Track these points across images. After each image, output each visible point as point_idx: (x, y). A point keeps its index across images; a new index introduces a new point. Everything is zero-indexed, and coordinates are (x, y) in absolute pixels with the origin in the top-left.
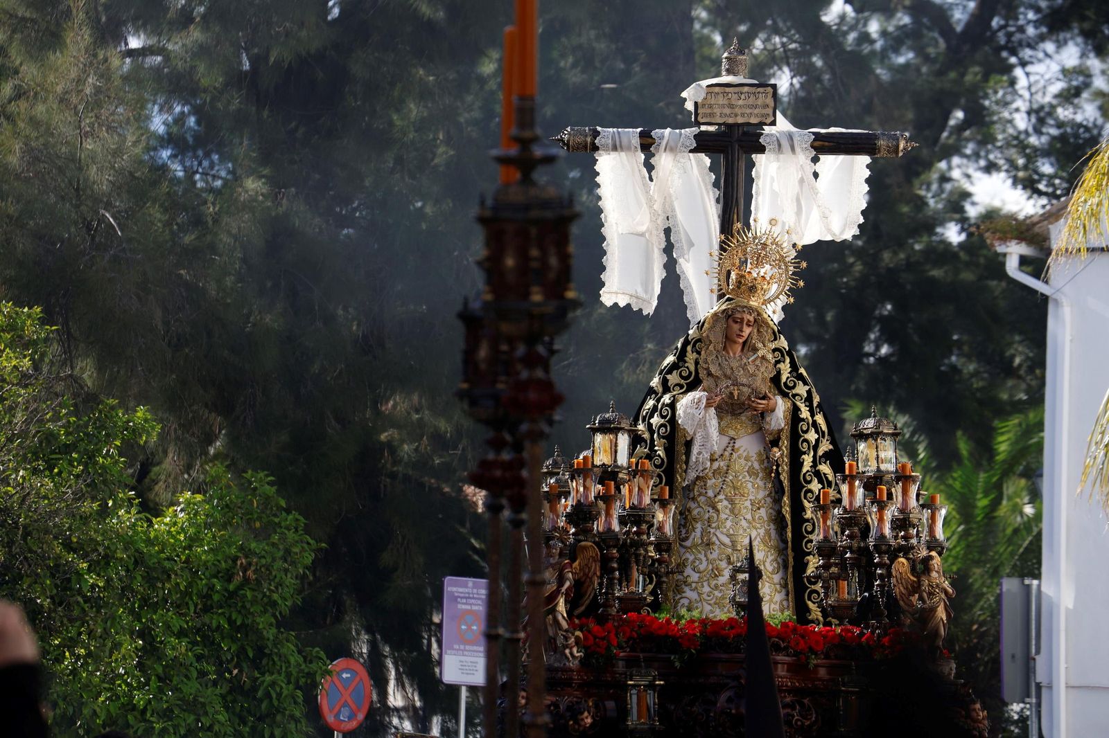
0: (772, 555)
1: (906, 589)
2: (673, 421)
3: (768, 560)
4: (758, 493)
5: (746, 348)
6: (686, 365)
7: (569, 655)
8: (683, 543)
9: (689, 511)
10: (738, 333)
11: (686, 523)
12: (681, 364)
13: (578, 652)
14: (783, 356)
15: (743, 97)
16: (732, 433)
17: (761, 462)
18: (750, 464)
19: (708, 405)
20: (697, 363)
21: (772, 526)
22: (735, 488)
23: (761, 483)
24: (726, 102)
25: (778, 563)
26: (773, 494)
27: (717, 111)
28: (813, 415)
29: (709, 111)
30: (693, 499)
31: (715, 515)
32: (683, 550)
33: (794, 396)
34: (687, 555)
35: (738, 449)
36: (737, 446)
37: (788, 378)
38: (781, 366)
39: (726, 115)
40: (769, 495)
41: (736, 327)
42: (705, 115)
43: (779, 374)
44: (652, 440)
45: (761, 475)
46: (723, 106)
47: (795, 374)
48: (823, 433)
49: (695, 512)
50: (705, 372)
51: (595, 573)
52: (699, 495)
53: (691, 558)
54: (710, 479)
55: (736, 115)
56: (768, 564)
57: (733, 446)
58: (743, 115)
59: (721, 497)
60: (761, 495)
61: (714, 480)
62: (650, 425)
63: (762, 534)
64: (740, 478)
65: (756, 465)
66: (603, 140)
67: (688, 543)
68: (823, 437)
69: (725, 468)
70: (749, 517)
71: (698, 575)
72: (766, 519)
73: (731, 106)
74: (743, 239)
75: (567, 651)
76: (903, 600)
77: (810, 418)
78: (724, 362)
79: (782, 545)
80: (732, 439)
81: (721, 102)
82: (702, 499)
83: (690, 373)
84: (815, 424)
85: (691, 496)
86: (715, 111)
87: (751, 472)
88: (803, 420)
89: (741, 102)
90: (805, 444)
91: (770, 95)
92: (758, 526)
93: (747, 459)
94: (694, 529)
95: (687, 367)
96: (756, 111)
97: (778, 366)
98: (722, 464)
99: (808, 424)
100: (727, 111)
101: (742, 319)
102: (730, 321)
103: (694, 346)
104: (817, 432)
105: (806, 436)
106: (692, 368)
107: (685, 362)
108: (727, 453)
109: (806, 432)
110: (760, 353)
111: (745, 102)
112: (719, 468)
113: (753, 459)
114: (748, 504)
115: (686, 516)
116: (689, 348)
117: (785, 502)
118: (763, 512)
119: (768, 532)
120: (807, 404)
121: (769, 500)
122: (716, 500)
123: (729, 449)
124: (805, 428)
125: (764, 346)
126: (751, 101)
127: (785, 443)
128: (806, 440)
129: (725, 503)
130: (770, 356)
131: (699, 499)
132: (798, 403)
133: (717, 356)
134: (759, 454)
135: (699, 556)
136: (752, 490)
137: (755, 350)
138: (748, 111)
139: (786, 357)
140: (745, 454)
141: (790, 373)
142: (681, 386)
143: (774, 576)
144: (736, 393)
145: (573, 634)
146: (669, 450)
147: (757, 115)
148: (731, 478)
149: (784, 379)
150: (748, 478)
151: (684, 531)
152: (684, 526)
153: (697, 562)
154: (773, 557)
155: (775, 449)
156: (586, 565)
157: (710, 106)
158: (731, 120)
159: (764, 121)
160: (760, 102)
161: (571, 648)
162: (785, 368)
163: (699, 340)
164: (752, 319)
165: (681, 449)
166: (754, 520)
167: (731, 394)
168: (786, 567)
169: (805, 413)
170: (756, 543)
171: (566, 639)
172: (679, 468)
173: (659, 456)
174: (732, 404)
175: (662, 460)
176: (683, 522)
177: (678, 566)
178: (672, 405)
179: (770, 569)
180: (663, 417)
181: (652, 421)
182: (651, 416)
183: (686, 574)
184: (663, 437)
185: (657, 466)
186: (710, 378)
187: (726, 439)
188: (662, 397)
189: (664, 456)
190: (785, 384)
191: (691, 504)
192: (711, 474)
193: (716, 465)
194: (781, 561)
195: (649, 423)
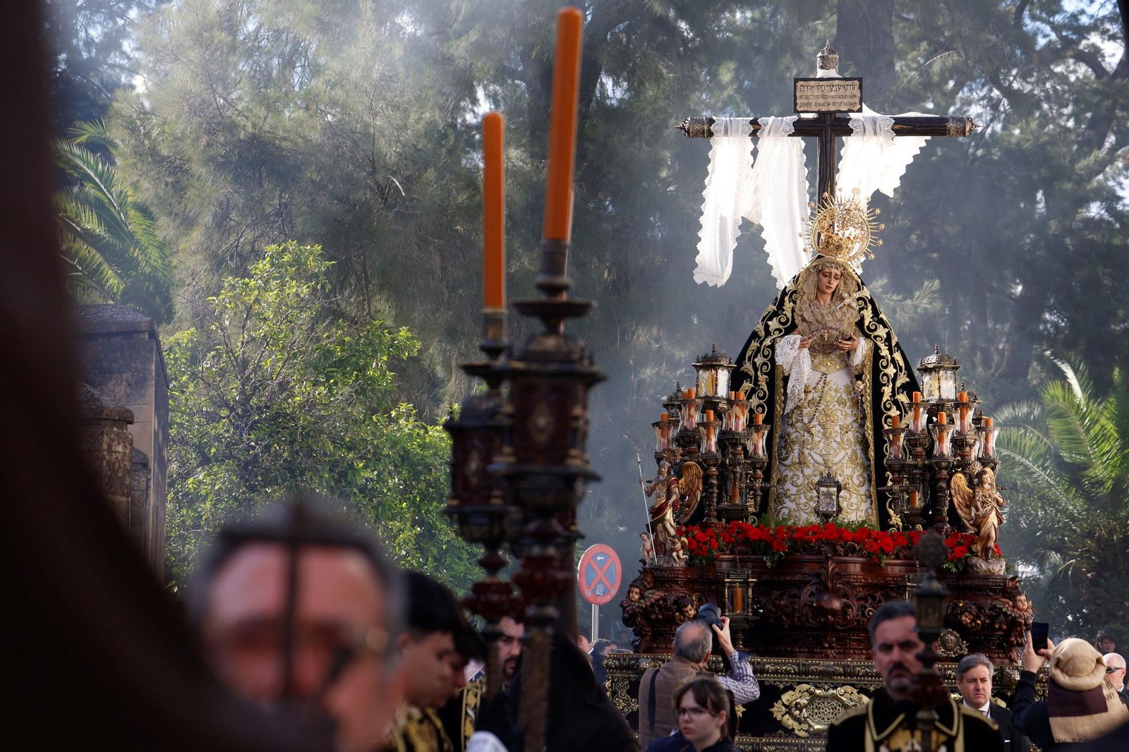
0: (858, 471)
2: (773, 360)
3: (855, 476)
4: (846, 419)
5: (835, 298)
6: (784, 313)
7: (676, 557)
8: (784, 462)
9: (788, 435)
10: (827, 285)
11: (786, 445)
12: (780, 312)
13: (683, 554)
14: (866, 304)
15: (834, 89)
16: (823, 369)
17: (849, 394)
18: (839, 395)
19: (802, 346)
20: (793, 311)
21: (858, 447)
22: (826, 415)
23: (849, 411)
24: (820, 94)
25: (864, 478)
26: (859, 420)
27: (813, 101)
28: (891, 354)
29: (806, 101)
30: (792, 425)
31: (810, 439)
32: (783, 468)
33: (876, 337)
34: (787, 472)
35: (829, 383)
36: (828, 380)
37: (870, 322)
38: (864, 312)
39: (820, 104)
40: (855, 421)
41: (825, 280)
42: (803, 105)
43: (862, 318)
44: (756, 376)
45: (848, 404)
46: (817, 97)
47: (876, 319)
48: (901, 368)
49: (793, 436)
50: (800, 318)
51: (698, 488)
52: (797, 422)
53: (791, 474)
54: (805, 408)
55: (829, 104)
56: (855, 479)
57: (825, 380)
58: (834, 104)
59: (815, 422)
60: (850, 420)
61: (809, 409)
62: (754, 364)
63: (849, 454)
64: (831, 407)
65: (845, 396)
66: (717, 126)
67: (787, 462)
68: (901, 371)
69: (818, 399)
70: (838, 439)
71: (796, 488)
72: (853, 441)
73: (824, 97)
75: (675, 554)
76: (960, 508)
77: (889, 356)
78: (816, 309)
79: (867, 463)
80: (824, 374)
81: (816, 94)
82: (799, 425)
83: (788, 319)
84: (893, 360)
85: (790, 423)
86: (811, 101)
87: (841, 402)
88: (883, 357)
89: (832, 93)
90: (885, 378)
91: (857, 87)
92: (847, 446)
93: (837, 391)
94: (792, 450)
95: (785, 315)
96: (846, 101)
97: (862, 312)
98: (815, 395)
99: (887, 360)
100: (821, 101)
101: (831, 273)
103: (791, 296)
104: (895, 367)
105: (886, 371)
106: (789, 315)
107: (784, 310)
108: (819, 386)
109: (886, 367)
110: (847, 301)
111: (836, 93)
112: (813, 399)
113: (841, 391)
114: (837, 428)
115: (786, 439)
116: (787, 299)
117: (868, 427)
118: (850, 435)
119: (854, 452)
120: (887, 343)
121: (855, 425)
122: (811, 425)
123: (821, 383)
124: (884, 364)
125: (850, 296)
126: (841, 92)
127: (868, 377)
128: (886, 374)
129: (819, 428)
130: (854, 305)
131: (796, 425)
132: (879, 343)
133: (810, 305)
134: (847, 387)
135: (797, 472)
136: (841, 416)
137: (842, 299)
138: (839, 101)
139: (869, 304)
140: (834, 387)
141: (872, 318)
142: (780, 331)
143: (860, 489)
144: (826, 337)
145: (680, 540)
146: (771, 384)
147: (846, 104)
148: (823, 407)
149: (866, 323)
150: (837, 407)
151: (784, 452)
152: (785, 448)
153: (795, 478)
154: (859, 473)
155: (859, 382)
156: (691, 481)
157: (807, 97)
158: (824, 109)
159: (852, 108)
160: (848, 93)
161: (677, 552)
162: (868, 314)
163: (795, 292)
164: (839, 273)
165: (780, 383)
166: (842, 442)
167: (822, 336)
168: (870, 481)
169: (885, 352)
170: (844, 461)
171: (674, 543)
172: (779, 398)
173: (762, 389)
174: (823, 345)
175: (765, 393)
176: (783, 444)
177: (779, 481)
178: (772, 347)
179: (857, 482)
180: (765, 357)
181: (756, 360)
182: (756, 356)
183: (786, 488)
184: (765, 374)
185: (760, 398)
186: (804, 323)
187: (818, 375)
188: (764, 340)
189: (766, 389)
190: (868, 327)
191: (790, 430)
192: (806, 404)
193: (810, 396)
194: (865, 475)
195: (753, 362)
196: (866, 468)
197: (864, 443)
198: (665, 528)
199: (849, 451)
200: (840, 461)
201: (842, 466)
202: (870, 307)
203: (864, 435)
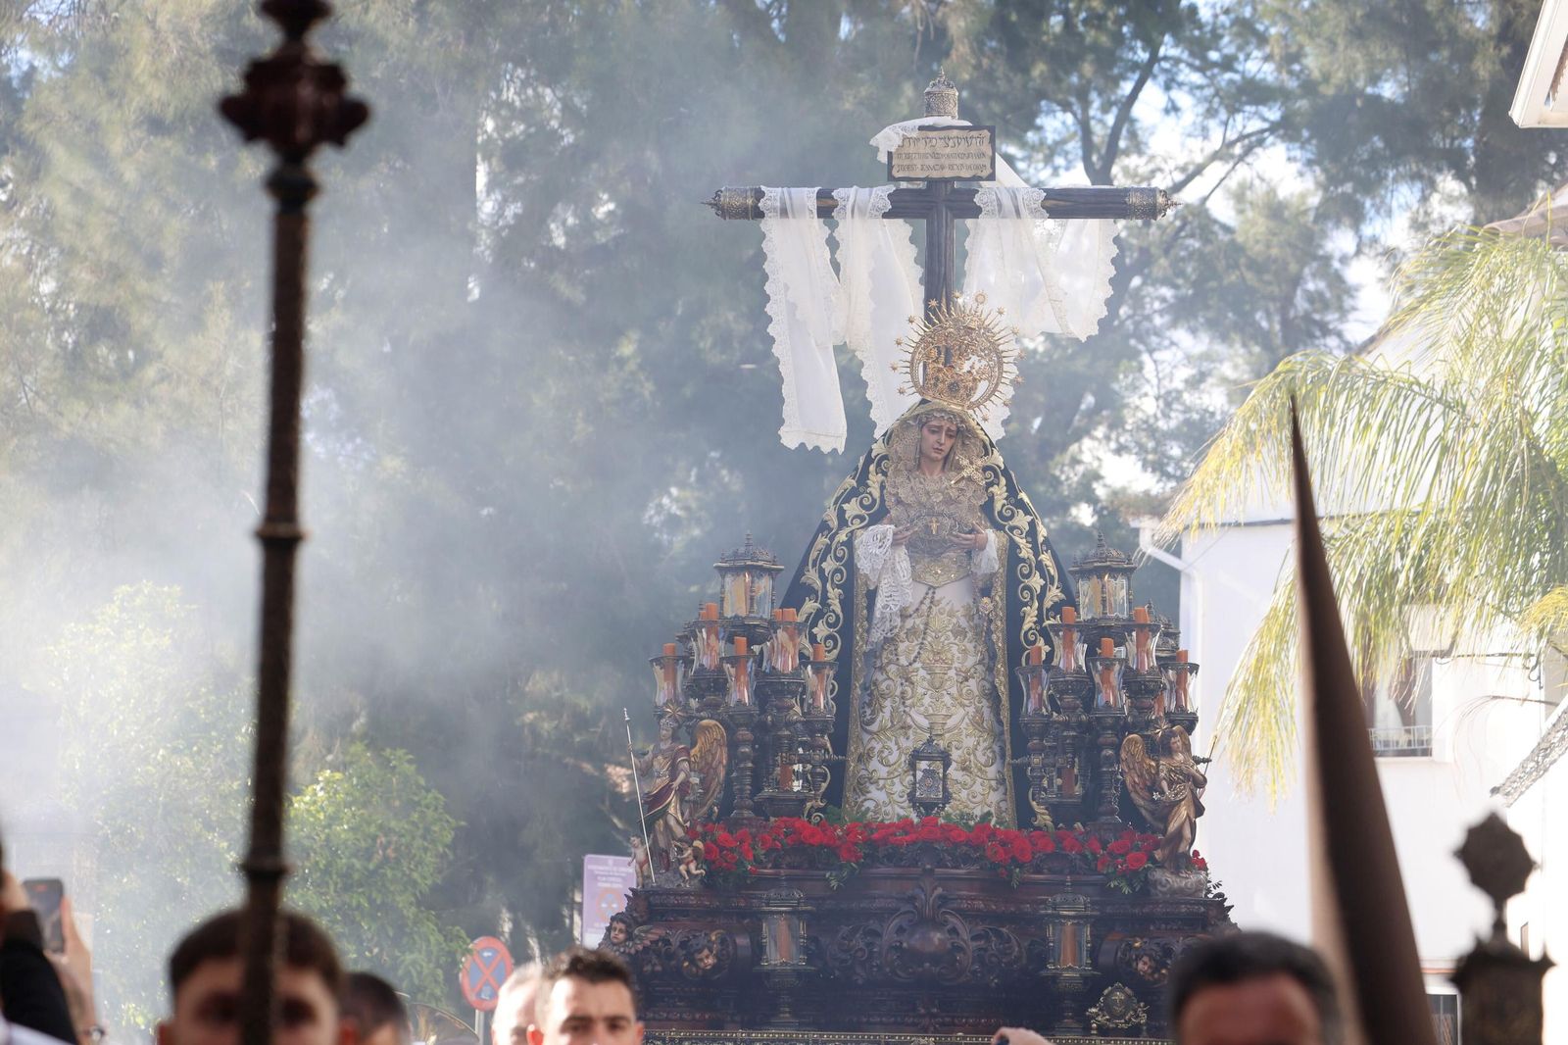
0: (985, 741)
1: (1141, 776)
2: (850, 565)
3: (980, 748)
4: (965, 659)
5: (948, 466)
6: (869, 490)
7: (684, 873)
8: (868, 728)
9: (875, 684)
10: (936, 446)
11: (871, 701)
12: (861, 489)
13: (697, 869)
14: (996, 476)
15: (951, 143)
16: (930, 580)
17: (970, 618)
18: (954, 620)
19: (896, 544)
20: (882, 487)
21: (984, 704)
22: (935, 653)
23: (970, 646)
24: (928, 150)
25: (994, 752)
26: (986, 661)
27: (918, 162)
28: (1036, 554)
29: (906, 162)
30: (882, 669)
31: (909, 690)
32: (866, 737)
33: (1012, 529)
34: (874, 743)
35: (939, 601)
36: (937, 597)
37: (1004, 505)
38: (994, 489)
39: (929, 167)
40: (980, 662)
41: (933, 438)
42: (902, 168)
43: (991, 499)
44: (825, 591)
45: (969, 635)
46: (925, 156)
47: (1013, 500)
48: (1052, 578)
49: (883, 686)
50: (893, 499)
51: (721, 762)
52: (888, 663)
53: (878, 747)
54: (902, 641)
55: (942, 167)
56: (979, 753)
57: (933, 598)
58: (951, 167)
59: (917, 665)
60: (971, 660)
61: (907, 643)
62: (821, 571)
63: (971, 713)
64: (943, 639)
65: (963, 623)
66: (769, 202)
67: (874, 727)
68: (1052, 583)
69: (922, 627)
70: (954, 691)
71: (887, 769)
72: (977, 693)
73: (936, 156)
74: (940, 321)
75: (682, 868)
76: (1136, 792)
77: (1033, 558)
78: (918, 485)
79: (997, 728)
80: (930, 587)
81: (922, 151)
82: (892, 668)
83: (874, 501)
84: (1040, 567)
85: (878, 665)
86: (915, 162)
87: (959, 632)
88: (1023, 560)
89: (948, 150)
90: (1026, 593)
91: (986, 141)
92: (967, 702)
93: (951, 614)
94: (881, 707)
95: (870, 494)
96: (969, 162)
97: (991, 489)
98: (918, 621)
99: (1030, 566)
100: (931, 162)
101: (940, 428)
102: (925, 431)
103: (879, 465)
104: (1043, 576)
105: (1028, 582)
106: (876, 494)
107: (868, 486)
108: (924, 607)
109: (1028, 576)
110: (967, 472)
111: (955, 150)
112: (913, 627)
113: (959, 614)
114: (952, 673)
115: (872, 691)
116: (872, 468)
117: (998, 671)
118: (973, 684)
119: (978, 711)
120: (1030, 540)
121: (980, 668)
122: (911, 669)
123: (927, 601)
124: (1026, 571)
125: (971, 463)
126: (962, 148)
127: (999, 592)
128: (1028, 588)
129: (922, 673)
130: (978, 476)
131: (888, 668)
132: (1017, 539)
133: (908, 478)
134: (968, 608)
135: (889, 744)
136: (957, 655)
137: (961, 468)
138: (958, 161)
139: (1001, 478)
140: (947, 608)
141: (1006, 499)
142: (862, 518)
143: (988, 769)
144: (934, 528)
145: (691, 845)
146: (847, 603)
147: (970, 167)
148: (930, 639)
149: (998, 506)
150: (952, 639)
151: (869, 712)
152: (869, 705)
153: (886, 752)
154: (986, 744)
155: (986, 600)
156: (709, 751)
157: (908, 156)
158: (935, 175)
159: (980, 174)
160: (973, 150)
161: (687, 864)
162: (1000, 491)
163: (885, 457)
164: (954, 428)
165: (861, 602)
166: (961, 695)
167: (928, 527)
168: (1003, 756)
169: (1026, 552)
170: (963, 725)
171: (681, 851)
172: (859, 626)
173: (833, 611)
174: (930, 541)
175: (837, 616)
176: (867, 699)
177: (860, 759)
178: (849, 544)
179: (983, 759)
180: (838, 559)
181: (824, 565)
182: (824, 559)
183: (871, 769)
184: (838, 587)
185: (830, 625)
186: (900, 508)
187: (924, 589)
188: (836, 533)
189: (838, 610)
190: (1000, 513)
191: (879, 676)
192: (902, 635)
193: (909, 623)
194: (996, 748)
195: (820, 567)
196: (997, 737)
197: (993, 696)
198: (667, 825)
199: (971, 710)
200: (955, 727)
201: (960, 734)
202: (1003, 481)
203: (994, 688)
